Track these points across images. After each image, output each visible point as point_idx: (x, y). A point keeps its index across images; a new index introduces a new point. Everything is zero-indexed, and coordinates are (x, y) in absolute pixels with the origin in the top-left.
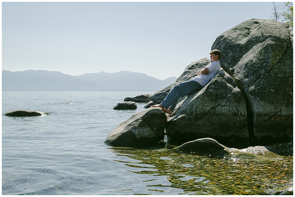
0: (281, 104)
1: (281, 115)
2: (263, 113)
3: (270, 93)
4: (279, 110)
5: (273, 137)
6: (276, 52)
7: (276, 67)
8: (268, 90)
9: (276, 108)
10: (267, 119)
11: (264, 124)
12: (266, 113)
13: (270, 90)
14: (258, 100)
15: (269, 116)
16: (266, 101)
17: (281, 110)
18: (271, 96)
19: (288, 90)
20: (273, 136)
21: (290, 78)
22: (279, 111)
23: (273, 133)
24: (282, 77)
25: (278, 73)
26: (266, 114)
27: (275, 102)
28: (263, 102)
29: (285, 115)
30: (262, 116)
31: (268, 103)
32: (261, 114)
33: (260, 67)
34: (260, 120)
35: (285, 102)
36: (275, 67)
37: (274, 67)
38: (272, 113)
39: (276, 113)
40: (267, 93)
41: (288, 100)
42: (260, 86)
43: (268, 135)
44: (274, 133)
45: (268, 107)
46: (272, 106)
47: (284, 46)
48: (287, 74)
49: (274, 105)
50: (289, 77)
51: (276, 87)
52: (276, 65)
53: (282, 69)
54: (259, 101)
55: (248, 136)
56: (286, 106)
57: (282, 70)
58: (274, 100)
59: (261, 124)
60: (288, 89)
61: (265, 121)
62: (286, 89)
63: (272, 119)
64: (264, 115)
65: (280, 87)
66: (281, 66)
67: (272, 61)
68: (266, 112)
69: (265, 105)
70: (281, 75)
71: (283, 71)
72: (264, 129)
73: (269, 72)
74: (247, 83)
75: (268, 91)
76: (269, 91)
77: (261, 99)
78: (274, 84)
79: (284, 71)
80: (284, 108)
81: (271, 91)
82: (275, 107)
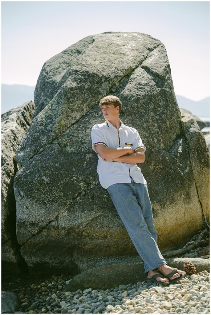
0: (59, 206)
1: (58, 227)
2: (28, 222)
3: (41, 184)
4: (55, 217)
5: (54, 264)
6: (71, 104)
7: (67, 132)
8: (38, 177)
9: (50, 214)
10: (35, 233)
11: (32, 240)
12: (32, 222)
13: (41, 178)
14: (21, 196)
15: (37, 226)
16: (34, 199)
17: (57, 217)
18: (43, 189)
19: (77, 179)
20: (53, 262)
21: (87, 155)
22: (54, 220)
23: (51, 258)
24: (72, 153)
25: (67, 145)
26: (33, 224)
27: (48, 201)
28: (29, 200)
29: (64, 228)
30: (26, 226)
31: (36, 202)
32: (24, 222)
33: (43, 131)
34: (24, 234)
35: (67, 202)
36: (65, 133)
37: (63, 132)
38: (43, 221)
39: (50, 222)
40: (37, 183)
41: (74, 199)
42: (30, 169)
43: (43, 260)
44: (53, 257)
45: (36, 210)
46: (43, 208)
47: (101, 91)
48: (83, 148)
49: (46, 208)
50: (86, 153)
51: (53, 172)
52: (68, 128)
53: (78, 137)
54: (22, 198)
55: (14, 259)
56: (69, 210)
57: (77, 139)
58: (47, 197)
59: (28, 240)
60: (77, 177)
61: (33, 235)
62: (72, 177)
63: (45, 232)
64: (29, 225)
65: (61, 174)
66: (79, 130)
67: (61, 120)
68: (33, 220)
69: (32, 206)
70: (72, 149)
71: (79, 140)
72: (34, 250)
73: (51, 142)
74: (20, 161)
75: (38, 181)
76: (40, 180)
77: (27, 195)
78: (51, 167)
79: (82, 140)
80: (65, 213)
81: (43, 180)
82: (48, 212)
